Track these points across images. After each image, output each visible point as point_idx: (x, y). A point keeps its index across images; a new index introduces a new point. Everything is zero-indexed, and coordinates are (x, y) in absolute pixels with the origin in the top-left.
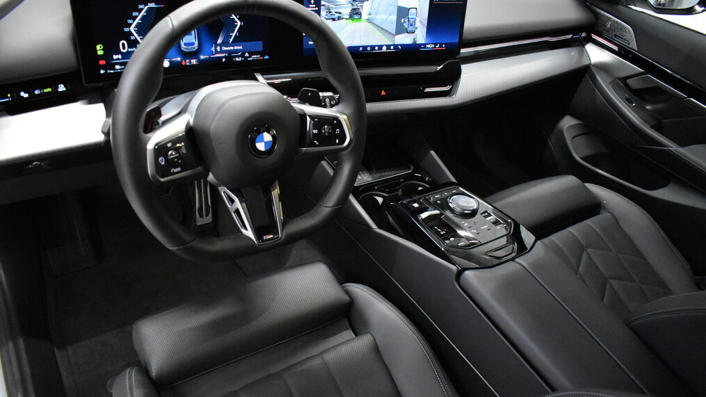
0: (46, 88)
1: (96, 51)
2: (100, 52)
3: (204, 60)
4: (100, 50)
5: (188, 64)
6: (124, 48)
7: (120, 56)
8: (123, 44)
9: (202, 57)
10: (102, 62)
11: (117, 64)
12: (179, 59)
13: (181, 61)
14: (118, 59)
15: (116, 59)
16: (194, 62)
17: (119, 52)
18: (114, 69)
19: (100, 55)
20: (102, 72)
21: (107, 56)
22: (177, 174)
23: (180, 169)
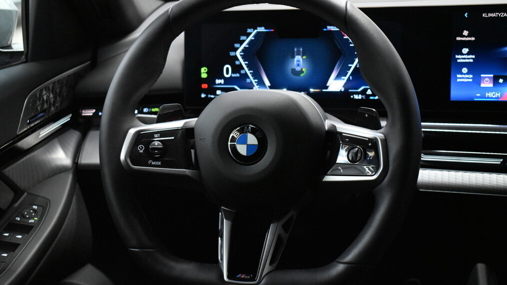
0: (154, 107)
1: (200, 73)
2: (204, 76)
3: (315, 93)
4: (204, 73)
6: (227, 73)
7: (222, 81)
8: (227, 69)
9: (312, 91)
10: (205, 86)
11: (219, 89)
14: (220, 84)
15: (219, 84)
17: (222, 77)
18: (215, 94)
19: (203, 78)
20: (203, 96)
21: (211, 80)
22: (155, 167)
23: (160, 163)
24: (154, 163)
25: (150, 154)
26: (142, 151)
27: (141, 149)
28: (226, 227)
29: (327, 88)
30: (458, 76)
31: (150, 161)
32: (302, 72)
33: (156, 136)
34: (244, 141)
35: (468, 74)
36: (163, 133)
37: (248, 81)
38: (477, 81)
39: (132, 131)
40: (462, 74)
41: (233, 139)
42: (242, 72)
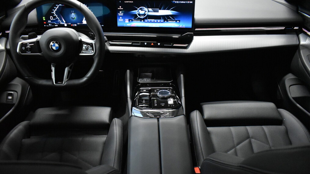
1: (43, 19)
2: (44, 19)
3: (79, 25)
5: (73, 26)
6: (52, 19)
7: (50, 21)
8: (51, 17)
9: (78, 24)
10: (45, 23)
12: (70, 24)
13: (71, 25)
14: (50, 22)
16: (75, 25)
17: (50, 20)
18: (49, 25)
20: (45, 26)
21: (46, 21)
22: (29, 53)
23: (30, 52)
24: (28, 52)
25: (27, 50)
26: (24, 49)
27: (24, 48)
28: (53, 69)
29: (83, 23)
30: (119, 19)
31: (27, 52)
32: (74, 18)
33: (28, 44)
34: (54, 45)
35: (122, 19)
36: (30, 43)
37: (58, 21)
38: (124, 21)
39: (20, 43)
40: (120, 19)
41: (51, 45)
42: (56, 18)
